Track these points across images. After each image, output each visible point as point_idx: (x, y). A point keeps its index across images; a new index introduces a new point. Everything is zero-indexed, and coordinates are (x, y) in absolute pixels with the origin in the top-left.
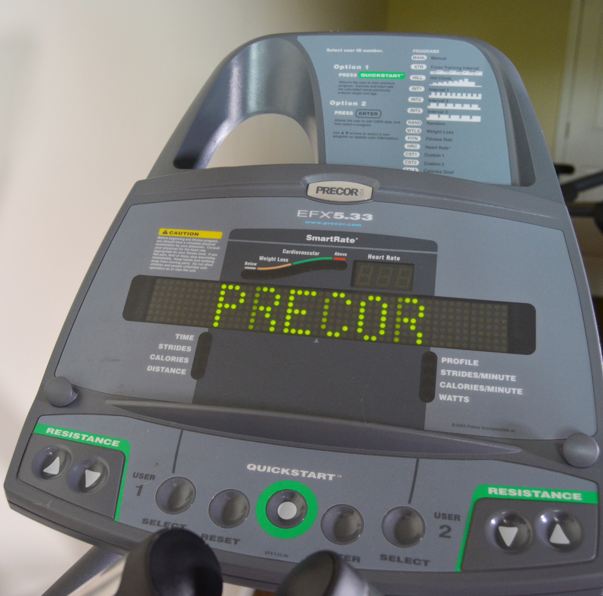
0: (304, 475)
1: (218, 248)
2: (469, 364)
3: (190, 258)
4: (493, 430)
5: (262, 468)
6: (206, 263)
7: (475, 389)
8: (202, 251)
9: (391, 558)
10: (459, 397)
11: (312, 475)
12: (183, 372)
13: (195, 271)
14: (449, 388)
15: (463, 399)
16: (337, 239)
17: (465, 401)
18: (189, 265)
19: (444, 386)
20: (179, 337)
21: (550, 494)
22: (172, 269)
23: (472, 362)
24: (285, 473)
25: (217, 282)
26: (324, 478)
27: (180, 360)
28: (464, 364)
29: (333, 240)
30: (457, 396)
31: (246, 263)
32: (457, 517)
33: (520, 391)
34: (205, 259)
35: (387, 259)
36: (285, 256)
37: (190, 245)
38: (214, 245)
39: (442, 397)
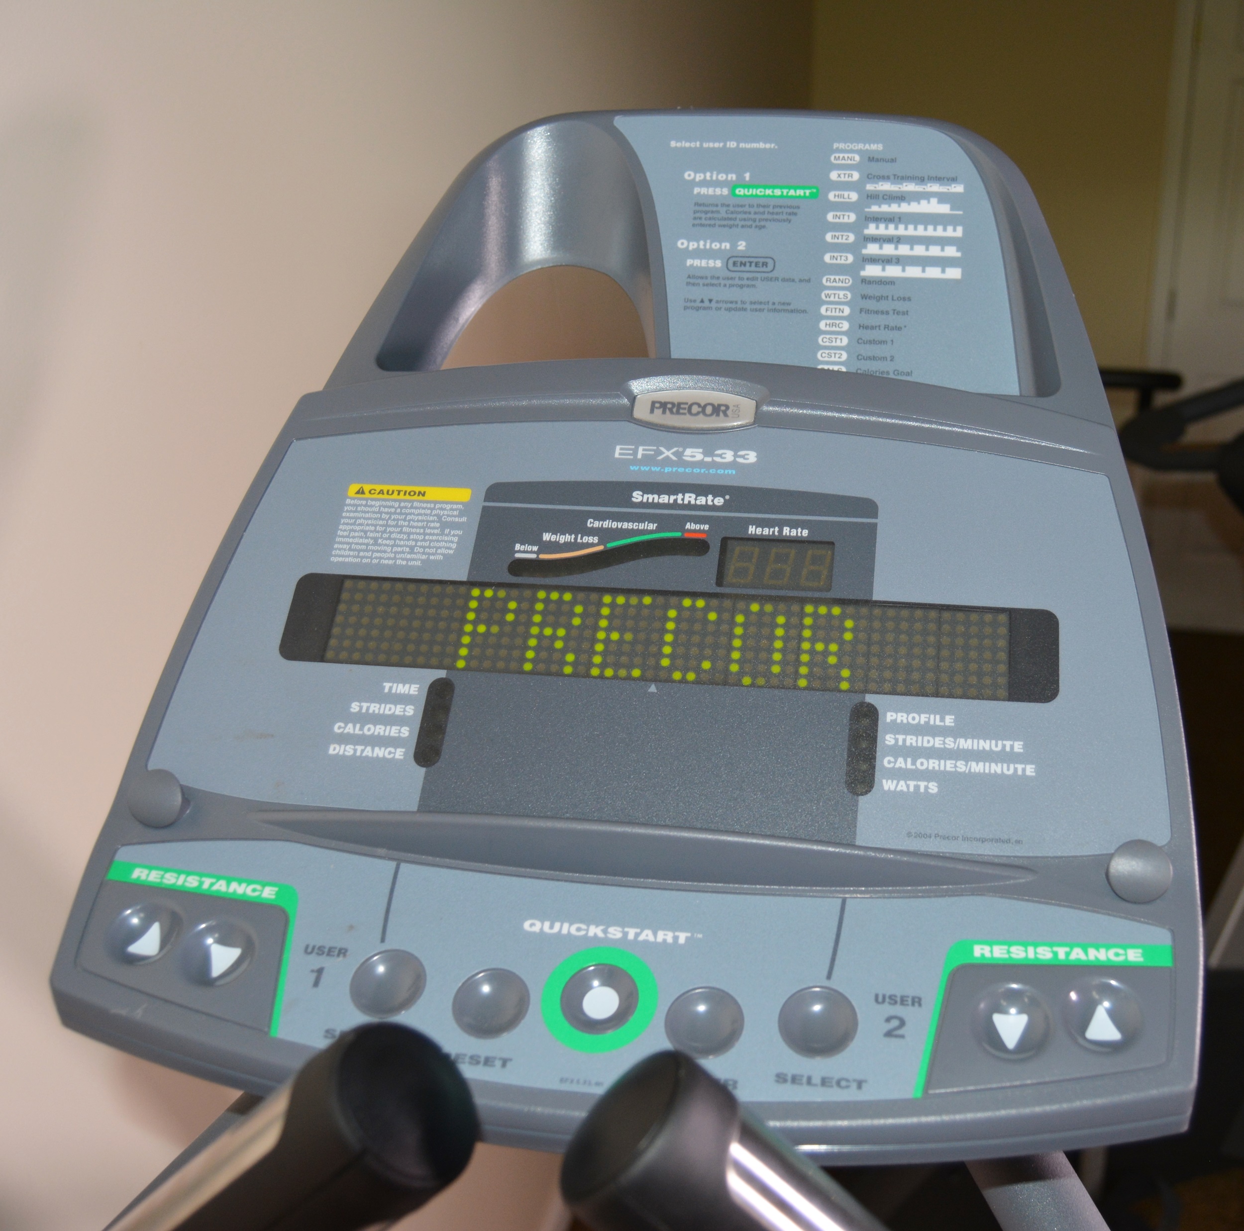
0: (631, 936)
1: (464, 519)
2: (938, 723)
3: (408, 540)
4: (983, 842)
5: (551, 927)
6: (440, 548)
7: (948, 769)
8: (432, 525)
9: (795, 1080)
10: (919, 783)
11: (647, 935)
12: (399, 754)
13: (419, 563)
14: (900, 768)
15: (927, 788)
16: (690, 498)
17: (930, 791)
18: (408, 553)
19: (891, 765)
20: (391, 688)
21: (1086, 953)
22: (375, 561)
23: (942, 719)
24: (595, 934)
25: (461, 583)
26: (670, 940)
27: (393, 731)
28: (927, 723)
29: (683, 500)
30: (915, 783)
31: (518, 547)
32: (917, 1001)
33: (1030, 770)
34: (438, 541)
35: (784, 534)
36: (592, 532)
37: (410, 514)
38: (455, 513)
39: (888, 785)
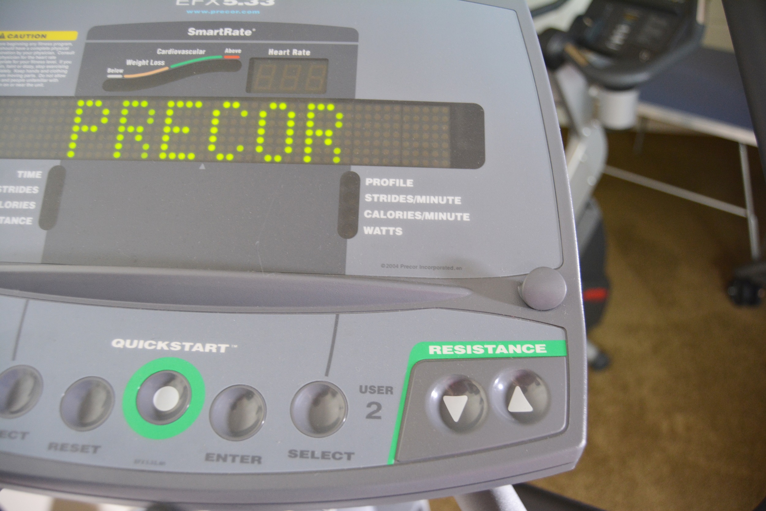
0: (187, 349)
1: (73, 53)
2: (402, 185)
3: (35, 69)
4: (434, 269)
5: (131, 344)
6: (56, 73)
7: (409, 217)
8: (51, 58)
9: (303, 454)
10: (390, 228)
11: (198, 347)
12: (28, 221)
13: (42, 85)
14: (376, 218)
15: (394, 231)
16: (228, 31)
17: (397, 234)
18: (35, 78)
19: (370, 216)
20: (23, 174)
21: (507, 349)
22: (12, 85)
23: (405, 182)
24: (162, 348)
25: (71, 98)
26: (214, 351)
27: (24, 205)
28: (394, 185)
29: (223, 33)
30: (386, 228)
31: (109, 70)
32: (389, 390)
33: (466, 217)
34: (55, 69)
35: (293, 54)
36: (161, 57)
37: (36, 51)
38: (67, 49)
39: (368, 230)
